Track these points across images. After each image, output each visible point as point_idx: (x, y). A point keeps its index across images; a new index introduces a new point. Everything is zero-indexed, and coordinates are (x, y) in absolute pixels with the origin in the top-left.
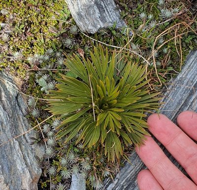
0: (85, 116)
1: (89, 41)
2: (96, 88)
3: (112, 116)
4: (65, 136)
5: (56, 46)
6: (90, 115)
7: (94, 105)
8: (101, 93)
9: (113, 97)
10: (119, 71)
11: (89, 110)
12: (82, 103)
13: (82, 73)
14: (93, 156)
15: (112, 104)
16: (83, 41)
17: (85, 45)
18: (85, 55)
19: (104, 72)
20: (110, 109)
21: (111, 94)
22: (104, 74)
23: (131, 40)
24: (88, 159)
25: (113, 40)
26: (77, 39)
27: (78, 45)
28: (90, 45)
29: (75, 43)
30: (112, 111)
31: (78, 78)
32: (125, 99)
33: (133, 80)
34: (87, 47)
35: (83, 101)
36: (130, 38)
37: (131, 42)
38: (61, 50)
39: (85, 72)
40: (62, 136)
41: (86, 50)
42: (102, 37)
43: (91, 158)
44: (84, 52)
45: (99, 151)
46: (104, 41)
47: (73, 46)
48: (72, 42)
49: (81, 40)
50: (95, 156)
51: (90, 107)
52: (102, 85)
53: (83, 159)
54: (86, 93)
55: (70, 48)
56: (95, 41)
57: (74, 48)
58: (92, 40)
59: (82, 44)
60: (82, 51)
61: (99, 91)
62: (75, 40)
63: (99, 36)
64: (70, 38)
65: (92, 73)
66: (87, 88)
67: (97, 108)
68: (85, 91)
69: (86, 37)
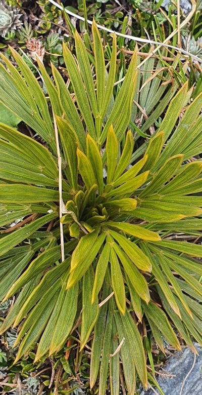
0: (34, 241)
1: (61, 22)
2: (74, 159)
3: (116, 247)
6: (51, 239)
7: (63, 209)
8: (87, 173)
9: (121, 190)
10: (144, 112)
11: (47, 225)
12: (27, 204)
13: (33, 111)
14: (49, 373)
15: (116, 207)
16: (45, 20)
17: (48, 32)
18: (47, 60)
19: (102, 111)
20: (112, 224)
21: (118, 181)
22: (99, 116)
23: (184, 23)
24: (32, 381)
25: (130, 23)
26: (28, 13)
27: (28, 30)
28: (63, 32)
29: (19, 23)
30: (118, 231)
31: (22, 127)
32: (161, 197)
33: (188, 141)
34: (54, 38)
35: (29, 197)
36: (182, 19)
37: (185, 28)
39: (44, 109)
41: (50, 45)
42: (100, 11)
43: (44, 379)
44: (43, 50)
45: (69, 360)
46: (106, 23)
47: (13, 32)
48: (12, 19)
49: (38, 17)
50: (55, 374)
51: (52, 214)
52: (92, 149)
53: (19, 381)
54: (43, 173)
55: (6, 36)
56: (78, 20)
57: (16, 37)
58: (70, 16)
59: (40, 29)
60: (40, 46)
61: (82, 166)
62: (20, 13)
63: (91, 6)
64: (6, 7)
65: (64, 113)
66: (44, 157)
67: (72, 219)
68: (40, 167)
69: (55, 8)
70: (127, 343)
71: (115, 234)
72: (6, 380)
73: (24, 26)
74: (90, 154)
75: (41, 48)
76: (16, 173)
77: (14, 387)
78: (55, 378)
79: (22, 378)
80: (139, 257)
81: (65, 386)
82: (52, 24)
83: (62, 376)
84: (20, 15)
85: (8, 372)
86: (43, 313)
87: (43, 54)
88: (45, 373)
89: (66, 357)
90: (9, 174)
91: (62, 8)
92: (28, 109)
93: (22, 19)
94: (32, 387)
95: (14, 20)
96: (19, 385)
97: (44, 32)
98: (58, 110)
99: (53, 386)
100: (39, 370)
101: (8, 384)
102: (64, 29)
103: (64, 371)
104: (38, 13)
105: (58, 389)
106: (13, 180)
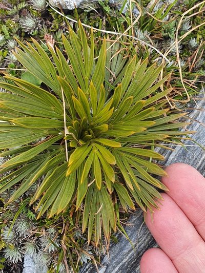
0: (51, 151)
1: (64, 24)
2: (72, 103)
3: (98, 153)
4: (13, 186)
5: (10, 30)
6: (62, 149)
7: (67, 132)
8: (81, 111)
9: (101, 120)
10: (114, 75)
12: (46, 129)
13: (47, 75)
14: (62, 225)
15: (99, 130)
16: (55, 23)
17: (57, 30)
19: (88, 74)
20: (97, 140)
21: (99, 115)
22: (87, 77)
23: (135, 22)
24: (52, 230)
25: (104, 23)
26: (45, 20)
27: (45, 30)
28: (66, 30)
29: (40, 26)
30: (100, 144)
31: (43, 86)
32: (123, 123)
33: (138, 90)
34: (60, 34)
35: (45, 125)
36: (134, 20)
37: (136, 25)
38: (16, 37)
39: (54, 74)
40: (8, 187)
41: (58, 38)
42: (87, 17)
43: (59, 229)
44: (54, 40)
45: (72, 217)
46: (90, 24)
47: (36, 31)
48: (36, 23)
49: (51, 22)
50: (65, 225)
51: (61, 135)
52: (82, 96)
53: (44, 230)
54: (54, 111)
55: (33, 33)
56: (75, 23)
57: (39, 34)
58: (70, 21)
59: (52, 29)
60: (51, 38)
61: (76, 107)
62: (40, 20)
63: (81, 15)
64: (32, 17)
65: (66, 76)
66: (54, 101)
67: (73, 137)
68: (52, 108)
69: (60, 16)
70: (105, 207)
71: (97, 145)
72: (37, 230)
73: (42, 27)
74: (81, 99)
75: (52, 39)
76: (38, 111)
77: (42, 234)
78: (65, 228)
79: (46, 229)
80: (109, 157)
81: (70, 232)
82: (59, 26)
83: (69, 227)
84: (40, 21)
85: (38, 225)
86: (55, 190)
87: (54, 42)
88: (60, 225)
89: (71, 216)
90: (33, 112)
91: (63, 15)
92: (44, 74)
93: (41, 23)
94: (52, 233)
95: (37, 24)
96: (44, 233)
97: (55, 30)
98: (62, 74)
99: (63, 233)
100: (55, 224)
101: (38, 232)
102: (66, 28)
103: (70, 224)
104: (52, 20)
105: (67, 234)
106: (36, 115)
